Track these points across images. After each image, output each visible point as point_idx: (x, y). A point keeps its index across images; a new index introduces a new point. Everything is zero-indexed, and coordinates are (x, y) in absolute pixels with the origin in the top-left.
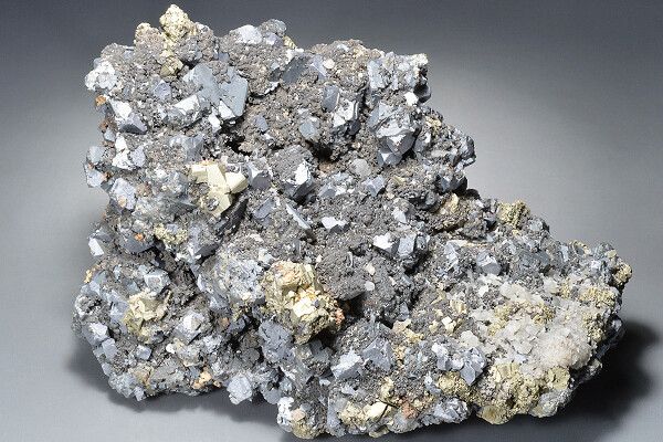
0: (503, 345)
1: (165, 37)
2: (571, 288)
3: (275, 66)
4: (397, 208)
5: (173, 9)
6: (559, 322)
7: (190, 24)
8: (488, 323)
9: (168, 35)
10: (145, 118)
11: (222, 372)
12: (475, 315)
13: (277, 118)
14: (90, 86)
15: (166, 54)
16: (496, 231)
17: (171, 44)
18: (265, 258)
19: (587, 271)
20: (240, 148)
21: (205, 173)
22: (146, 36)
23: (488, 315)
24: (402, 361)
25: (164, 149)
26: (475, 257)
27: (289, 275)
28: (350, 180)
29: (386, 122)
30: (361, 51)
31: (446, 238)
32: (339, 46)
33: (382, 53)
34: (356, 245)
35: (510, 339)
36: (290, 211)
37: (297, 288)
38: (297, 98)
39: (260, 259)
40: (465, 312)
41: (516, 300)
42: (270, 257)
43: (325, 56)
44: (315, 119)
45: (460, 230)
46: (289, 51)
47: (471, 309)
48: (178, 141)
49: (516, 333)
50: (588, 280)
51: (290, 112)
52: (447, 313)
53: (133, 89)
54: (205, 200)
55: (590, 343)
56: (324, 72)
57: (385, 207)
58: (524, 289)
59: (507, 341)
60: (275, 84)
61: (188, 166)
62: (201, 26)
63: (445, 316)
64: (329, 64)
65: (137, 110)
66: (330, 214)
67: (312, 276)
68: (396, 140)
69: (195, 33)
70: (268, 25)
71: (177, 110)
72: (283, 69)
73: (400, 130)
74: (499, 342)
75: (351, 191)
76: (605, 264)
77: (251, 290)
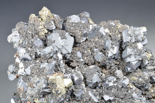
1: (41, 20)
3: (85, 32)
4: (134, 92)
5: (45, 8)
7: (51, 14)
9: (42, 19)
10: (31, 55)
13: (86, 52)
14: (9, 41)
15: (40, 27)
17: (43, 23)
20: (71, 65)
21: (55, 79)
22: (33, 19)
25: (38, 69)
28: (115, 79)
29: (130, 56)
30: (120, 26)
31: (153, 102)
32: (111, 23)
33: (128, 26)
36: (90, 94)
38: (93, 44)
43: (105, 27)
44: (101, 53)
46: (91, 26)
48: (44, 66)
51: (91, 50)
53: (27, 43)
54: (55, 90)
56: (104, 34)
57: (129, 92)
60: (85, 39)
61: (48, 76)
62: (55, 16)
64: (107, 31)
65: (28, 51)
66: (107, 94)
68: (134, 63)
69: (53, 18)
70: (82, 14)
71: (44, 52)
72: (88, 33)
73: (135, 59)
75: (115, 84)
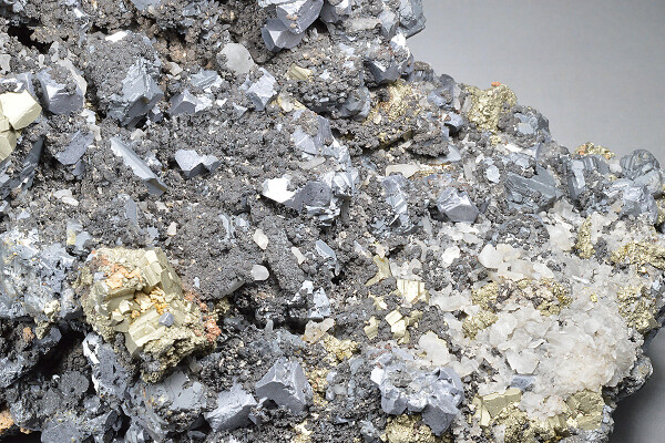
0: (491, 360)
2: (595, 240)
4: (298, 129)
6: (580, 309)
8: (462, 315)
11: (29, 416)
12: (441, 301)
16: (465, 141)
18: (78, 239)
19: (617, 207)
20: (33, 37)
23: (462, 301)
24: (323, 395)
26: (433, 196)
27: (119, 275)
28: (219, 82)
31: (385, 162)
34: (234, 197)
35: (501, 348)
36: (118, 150)
37: (135, 294)
39: (69, 242)
40: (423, 298)
41: (507, 275)
42: (85, 236)
45: (408, 144)
47: (432, 291)
49: (510, 336)
50: (621, 224)
52: (394, 302)
55: (632, 339)
57: (279, 127)
58: (518, 252)
59: (495, 352)
63: (390, 309)
66: (190, 144)
67: (160, 270)
68: (292, 9)
74: (484, 354)
75: (221, 103)
76: (645, 190)
77: (57, 296)
